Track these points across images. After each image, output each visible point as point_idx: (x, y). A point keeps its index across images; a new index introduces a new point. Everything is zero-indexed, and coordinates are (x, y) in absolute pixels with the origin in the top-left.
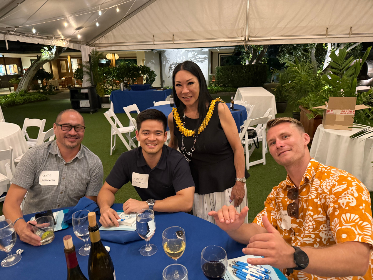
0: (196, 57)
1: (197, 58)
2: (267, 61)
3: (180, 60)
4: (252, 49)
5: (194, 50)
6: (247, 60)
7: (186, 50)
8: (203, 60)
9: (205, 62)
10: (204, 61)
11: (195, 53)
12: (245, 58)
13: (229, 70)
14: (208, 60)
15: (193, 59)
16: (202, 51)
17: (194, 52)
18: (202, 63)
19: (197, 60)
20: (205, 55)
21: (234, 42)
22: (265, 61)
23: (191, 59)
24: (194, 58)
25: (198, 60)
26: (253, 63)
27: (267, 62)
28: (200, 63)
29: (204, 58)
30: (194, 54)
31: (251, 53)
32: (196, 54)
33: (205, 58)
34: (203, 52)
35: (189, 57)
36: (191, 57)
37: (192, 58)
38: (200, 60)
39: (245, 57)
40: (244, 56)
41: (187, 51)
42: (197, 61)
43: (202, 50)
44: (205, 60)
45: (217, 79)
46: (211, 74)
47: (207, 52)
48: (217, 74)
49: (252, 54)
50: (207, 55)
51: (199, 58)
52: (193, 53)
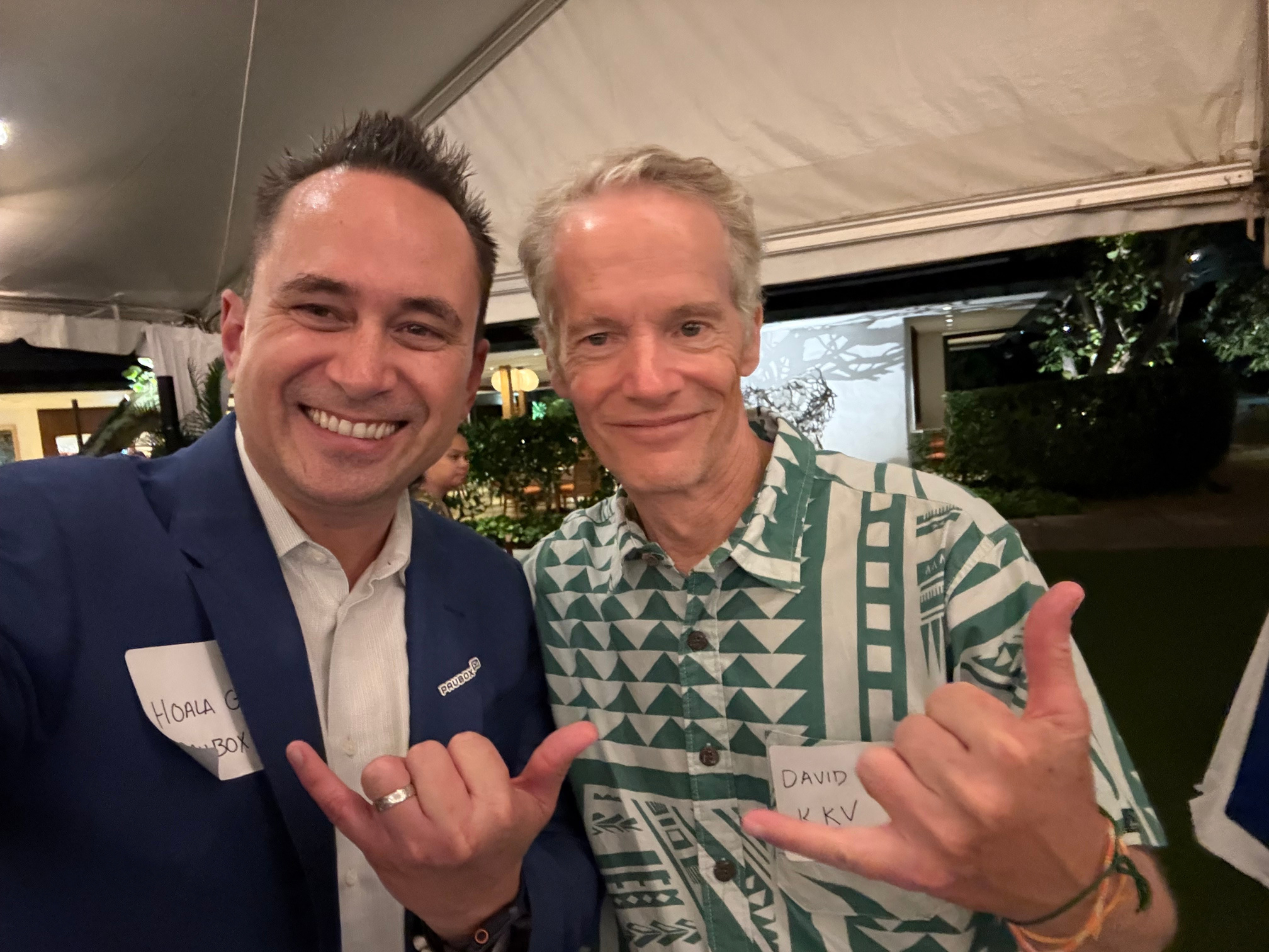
0: (843, 355)
1: (847, 358)
2: (1172, 356)
3: (767, 374)
4: (1098, 310)
5: (832, 327)
6: (1067, 356)
7: (794, 331)
8: (877, 365)
9: (888, 375)
10: (882, 371)
11: (838, 337)
12: (1057, 349)
13: (1013, 407)
14: (902, 364)
15: (830, 365)
16: (872, 326)
17: (834, 336)
18: (875, 379)
19: (850, 371)
20: (889, 346)
21: (1156, 208)
22: (1163, 357)
23: (817, 366)
24: (834, 361)
25: (853, 367)
26: (1115, 369)
27: (1170, 361)
28: (865, 380)
29: (885, 358)
30: (833, 342)
31: (1097, 326)
32: (841, 342)
33: (888, 360)
34: (877, 330)
35: (806, 358)
36: (818, 356)
37: (825, 359)
38: (864, 367)
39: (1056, 346)
40: (1051, 342)
41: (797, 335)
42: (848, 375)
43: (873, 320)
44: (887, 369)
45: (958, 453)
46: (918, 427)
47: (893, 329)
48: (957, 427)
49: (1100, 331)
50: (895, 345)
51: (860, 360)
52: (826, 338)
